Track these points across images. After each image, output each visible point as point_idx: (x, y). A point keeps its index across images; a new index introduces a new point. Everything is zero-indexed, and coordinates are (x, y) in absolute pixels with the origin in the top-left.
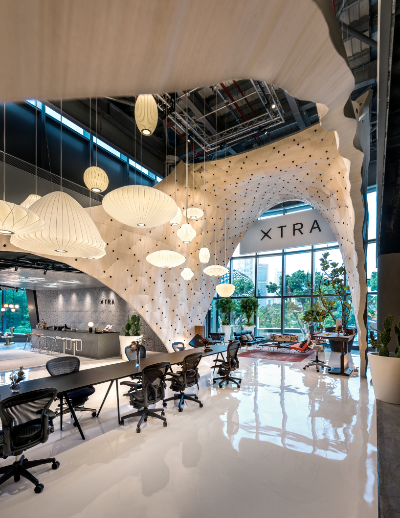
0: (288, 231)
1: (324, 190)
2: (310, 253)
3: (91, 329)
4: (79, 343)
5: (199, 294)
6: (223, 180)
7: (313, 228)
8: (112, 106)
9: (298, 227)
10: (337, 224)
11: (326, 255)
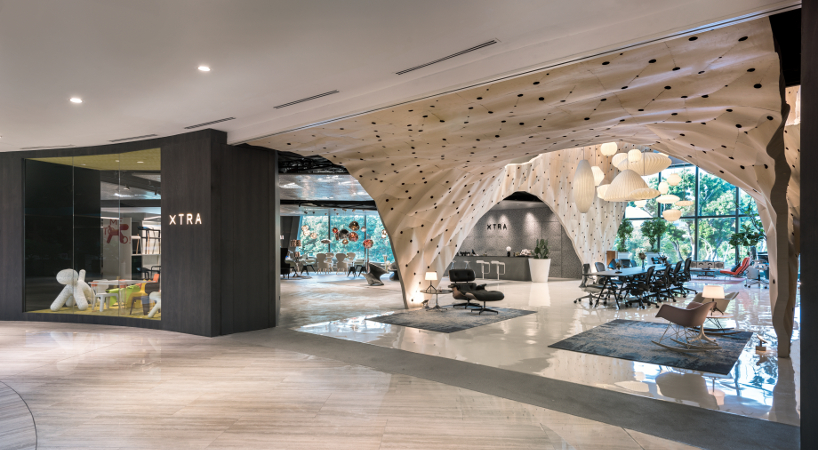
3: (509, 253)
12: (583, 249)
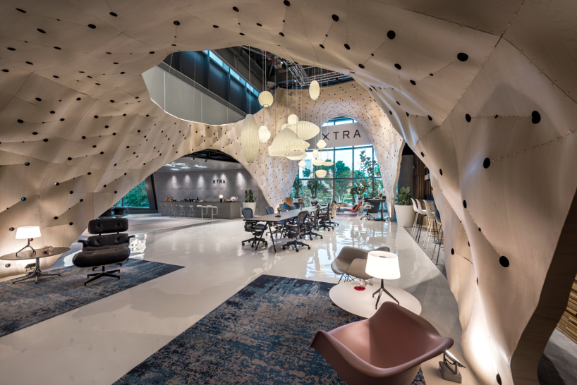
0: (340, 135)
1: (367, 114)
2: (352, 150)
3: (221, 200)
4: (215, 209)
5: (288, 176)
6: (306, 102)
7: (355, 134)
8: (243, 51)
9: (346, 133)
10: (374, 136)
11: (363, 152)
12: (270, 196)
